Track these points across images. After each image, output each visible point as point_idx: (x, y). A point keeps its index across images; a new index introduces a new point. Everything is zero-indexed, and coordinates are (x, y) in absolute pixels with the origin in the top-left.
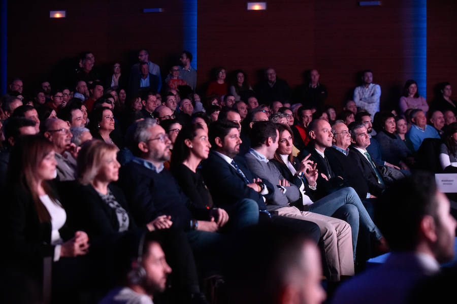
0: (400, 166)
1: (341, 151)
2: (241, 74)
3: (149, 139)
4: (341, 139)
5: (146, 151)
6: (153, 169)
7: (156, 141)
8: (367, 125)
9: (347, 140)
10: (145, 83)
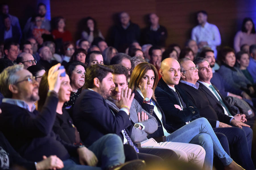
0: (242, 96)
1: (192, 86)
2: (90, 22)
3: (18, 81)
4: (190, 75)
5: (16, 92)
6: (25, 107)
7: (25, 82)
8: (210, 60)
9: (195, 76)
10: (8, 34)
